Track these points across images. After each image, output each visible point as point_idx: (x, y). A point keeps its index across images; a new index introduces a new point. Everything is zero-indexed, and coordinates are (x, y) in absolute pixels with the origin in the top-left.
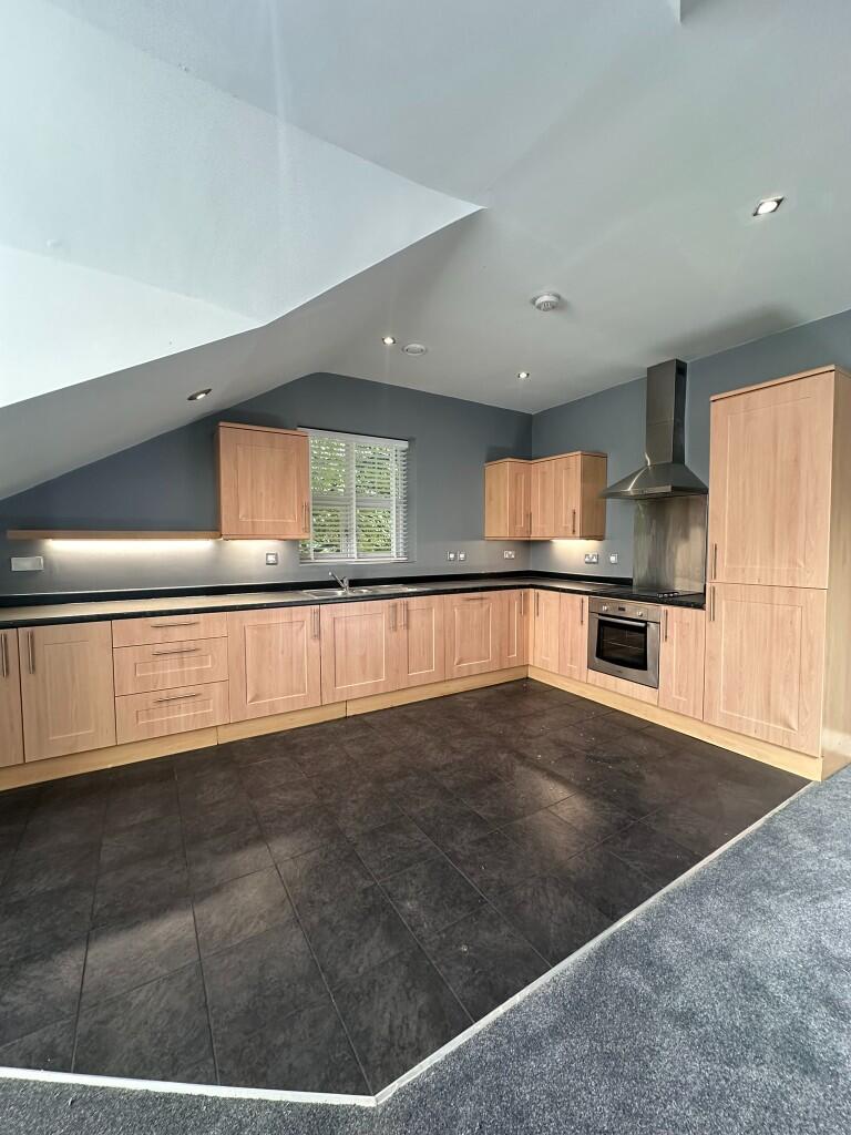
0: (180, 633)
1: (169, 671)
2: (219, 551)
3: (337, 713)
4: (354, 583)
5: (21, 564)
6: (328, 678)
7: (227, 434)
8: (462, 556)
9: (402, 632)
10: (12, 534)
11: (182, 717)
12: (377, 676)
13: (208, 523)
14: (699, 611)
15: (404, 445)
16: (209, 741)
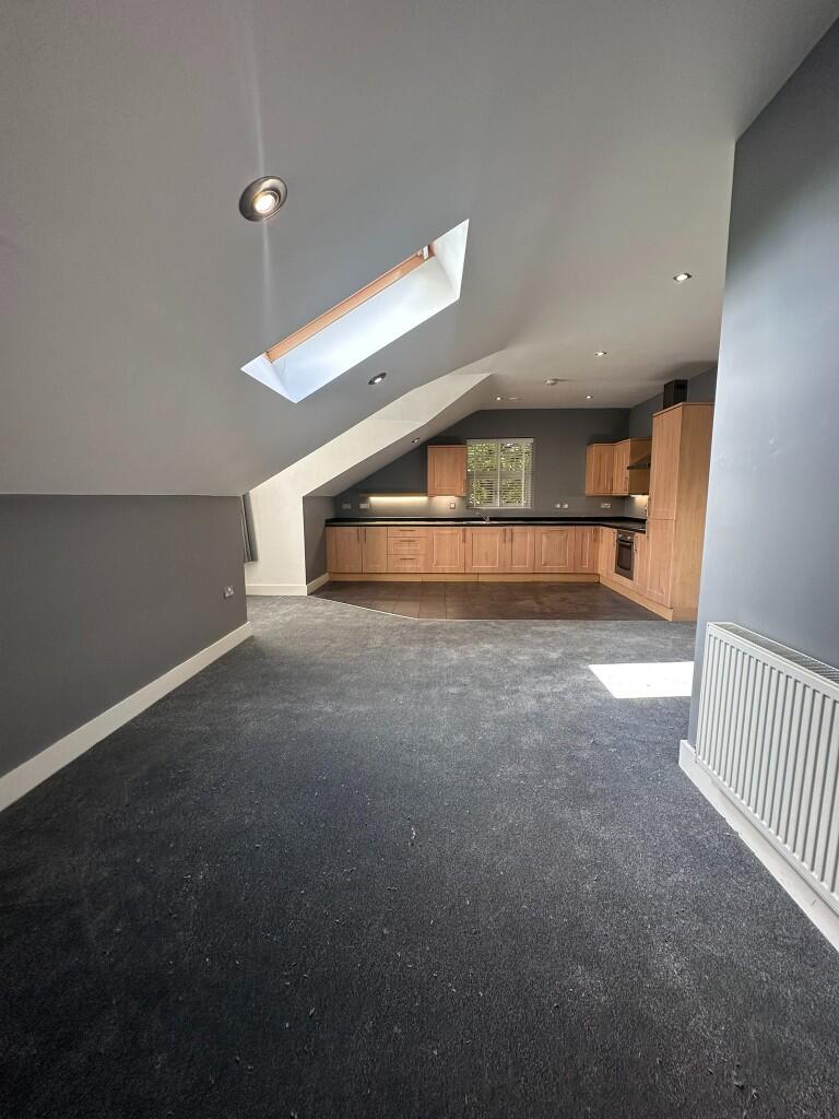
0: (409, 534)
1: (405, 548)
2: (430, 502)
3: (472, 579)
4: (491, 519)
5: (363, 506)
6: (469, 561)
7: (431, 450)
8: (566, 506)
9: (508, 544)
10: (362, 495)
11: (409, 567)
12: (494, 564)
13: (421, 489)
14: (642, 535)
15: (531, 440)
16: (418, 579)
